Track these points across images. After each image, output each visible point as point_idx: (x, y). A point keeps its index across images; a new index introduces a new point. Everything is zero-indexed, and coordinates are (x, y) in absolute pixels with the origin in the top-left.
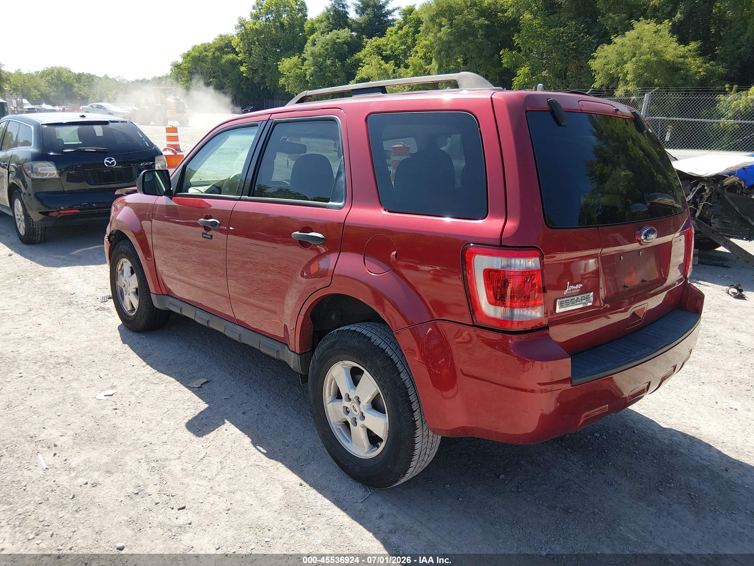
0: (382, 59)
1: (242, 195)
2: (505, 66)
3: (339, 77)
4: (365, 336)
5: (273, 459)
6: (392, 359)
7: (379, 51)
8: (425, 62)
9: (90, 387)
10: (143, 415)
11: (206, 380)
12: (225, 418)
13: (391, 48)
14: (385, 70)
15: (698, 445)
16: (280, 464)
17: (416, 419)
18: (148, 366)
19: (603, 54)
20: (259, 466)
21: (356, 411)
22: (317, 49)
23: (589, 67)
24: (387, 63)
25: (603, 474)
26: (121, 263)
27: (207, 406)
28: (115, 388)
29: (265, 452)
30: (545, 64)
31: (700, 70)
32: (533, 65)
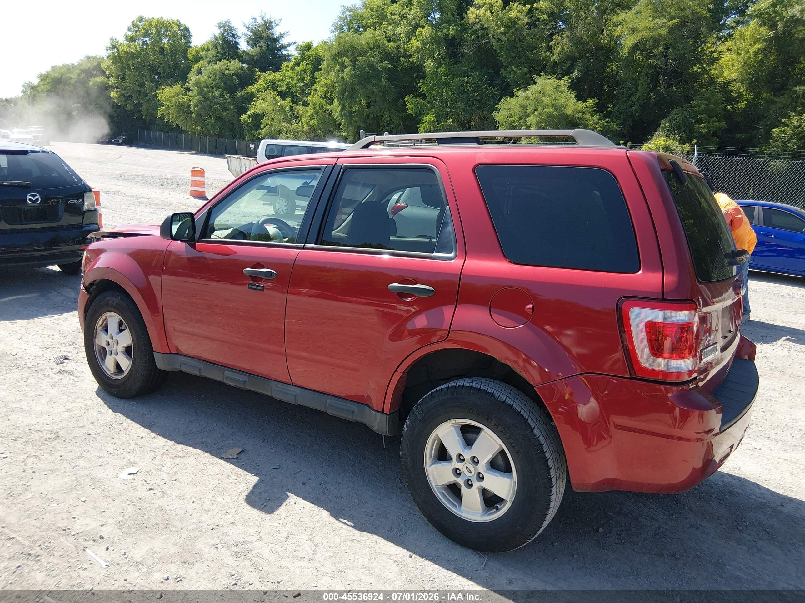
0: (278, 95)
1: (305, 243)
2: (410, 112)
3: (228, 110)
4: (486, 392)
5: (364, 531)
6: (522, 415)
7: (273, 85)
8: (326, 101)
9: (103, 465)
10: (188, 494)
11: (240, 450)
12: (285, 489)
13: (288, 84)
14: (282, 107)
15: (747, 484)
16: (375, 537)
17: (552, 477)
18: (160, 437)
19: (507, 106)
20: (355, 541)
21: (471, 472)
22: (203, 79)
23: (493, 119)
24: (283, 99)
25: (685, 518)
26: (104, 317)
27: (257, 478)
28: (136, 465)
29: (352, 524)
30: (450, 113)
31: (597, 126)
32: (438, 113)
